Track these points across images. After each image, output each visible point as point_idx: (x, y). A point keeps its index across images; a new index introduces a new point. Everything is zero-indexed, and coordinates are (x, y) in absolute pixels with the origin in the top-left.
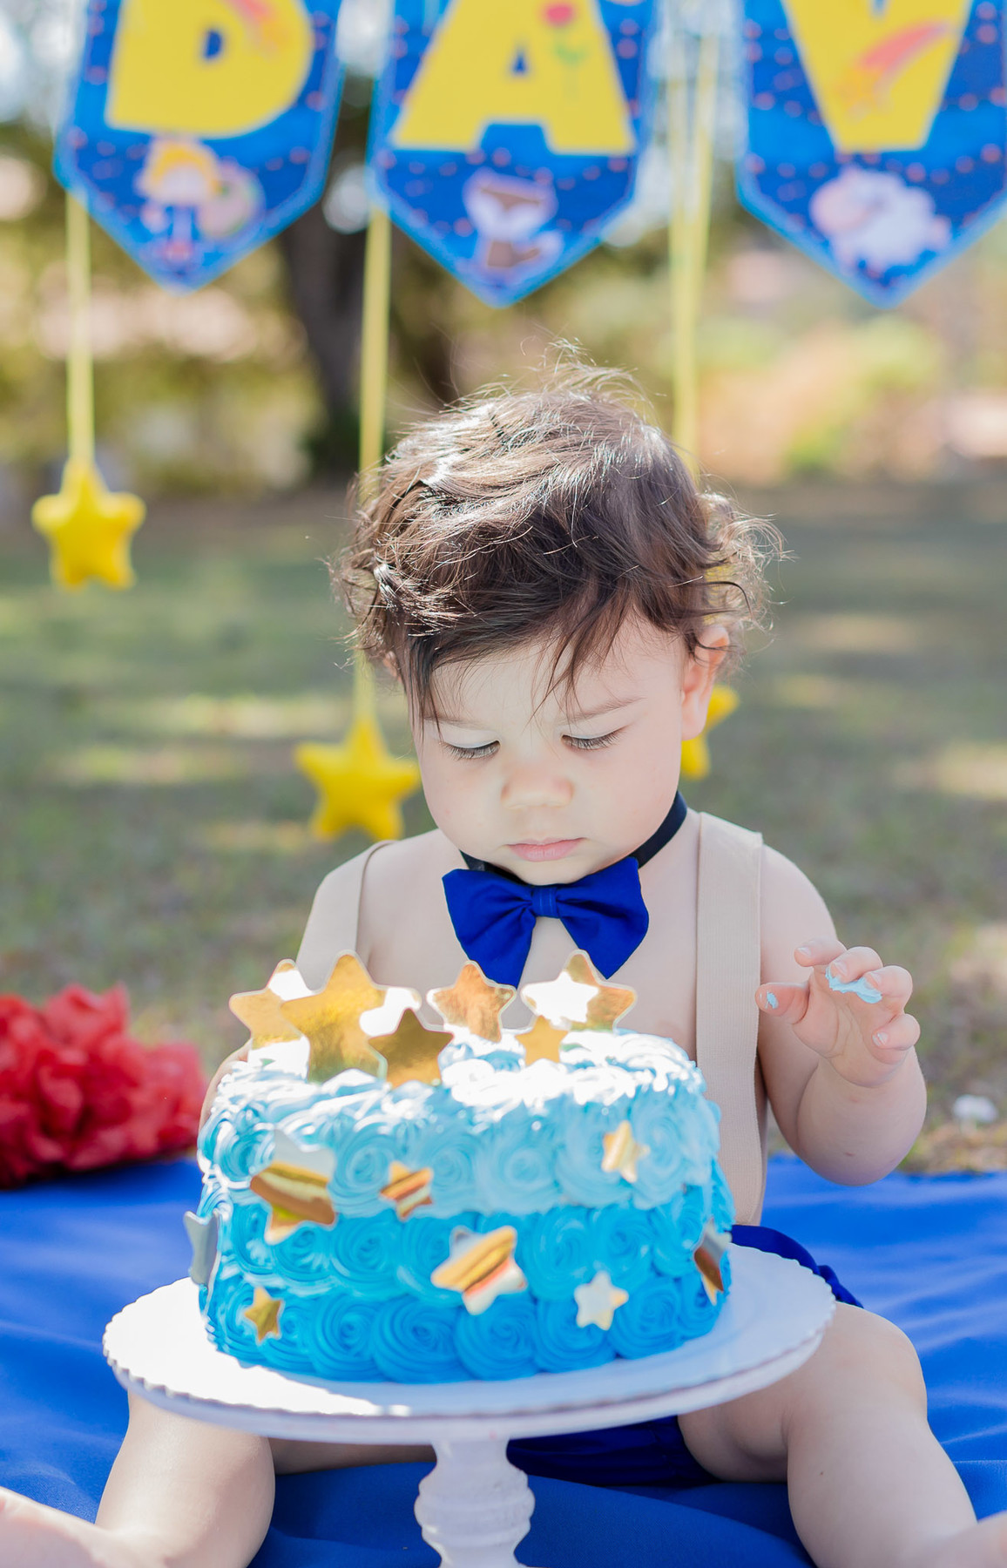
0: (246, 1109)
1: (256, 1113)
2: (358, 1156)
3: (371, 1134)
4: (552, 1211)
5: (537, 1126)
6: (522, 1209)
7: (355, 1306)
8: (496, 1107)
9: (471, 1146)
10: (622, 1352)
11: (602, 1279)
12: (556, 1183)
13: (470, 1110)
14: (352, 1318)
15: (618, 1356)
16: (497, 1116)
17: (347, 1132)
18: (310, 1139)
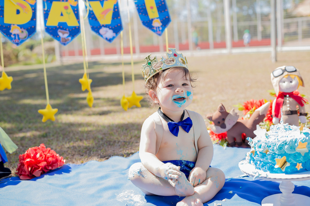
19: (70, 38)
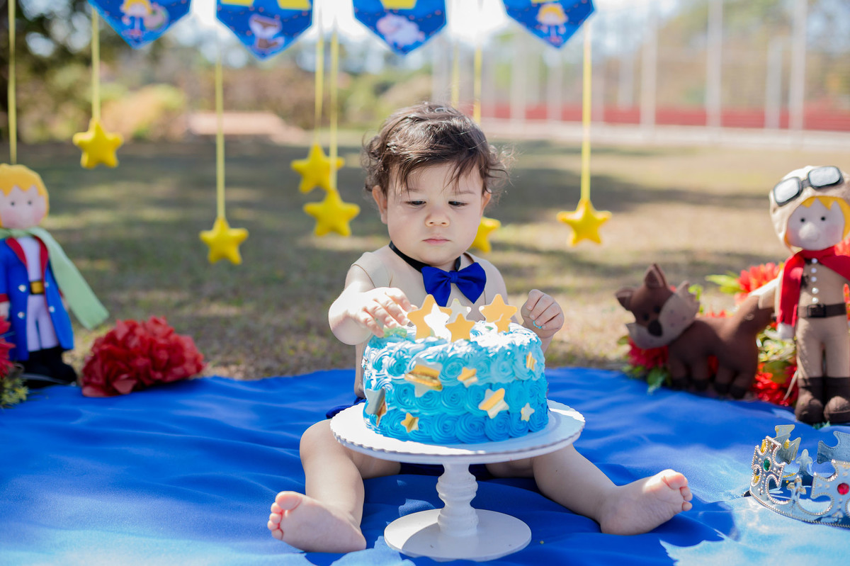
0: (399, 351)
1: (404, 352)
2: (450, 365)
3: (455, 358)
4: (513, 382)
5: (509, 353)
6: (505, 382)
7: (449, 418)
8: (496, 347)
9: (489, 361)
10: (531, 429)
11: (528, 405)
12: (514, 372)
13: (486, 348)
14: (448, 422)
15: (530, 431)
16: (497, 350)
17: (446, 357)
18: (430, 360)
19: (281, 40)
